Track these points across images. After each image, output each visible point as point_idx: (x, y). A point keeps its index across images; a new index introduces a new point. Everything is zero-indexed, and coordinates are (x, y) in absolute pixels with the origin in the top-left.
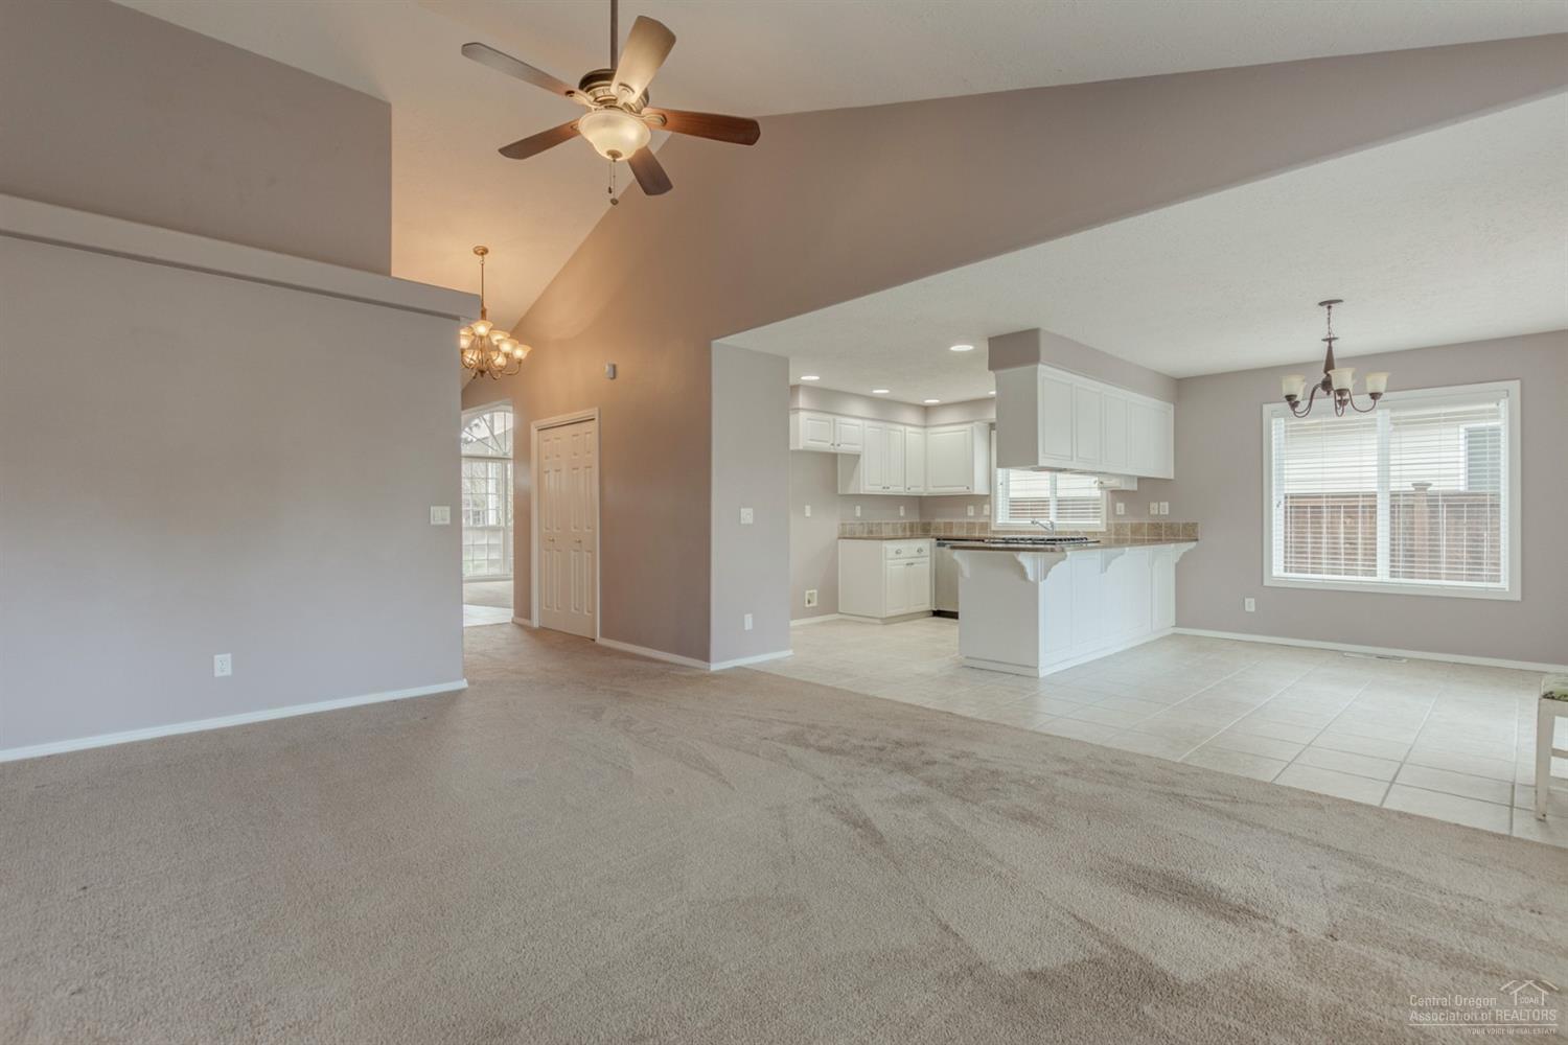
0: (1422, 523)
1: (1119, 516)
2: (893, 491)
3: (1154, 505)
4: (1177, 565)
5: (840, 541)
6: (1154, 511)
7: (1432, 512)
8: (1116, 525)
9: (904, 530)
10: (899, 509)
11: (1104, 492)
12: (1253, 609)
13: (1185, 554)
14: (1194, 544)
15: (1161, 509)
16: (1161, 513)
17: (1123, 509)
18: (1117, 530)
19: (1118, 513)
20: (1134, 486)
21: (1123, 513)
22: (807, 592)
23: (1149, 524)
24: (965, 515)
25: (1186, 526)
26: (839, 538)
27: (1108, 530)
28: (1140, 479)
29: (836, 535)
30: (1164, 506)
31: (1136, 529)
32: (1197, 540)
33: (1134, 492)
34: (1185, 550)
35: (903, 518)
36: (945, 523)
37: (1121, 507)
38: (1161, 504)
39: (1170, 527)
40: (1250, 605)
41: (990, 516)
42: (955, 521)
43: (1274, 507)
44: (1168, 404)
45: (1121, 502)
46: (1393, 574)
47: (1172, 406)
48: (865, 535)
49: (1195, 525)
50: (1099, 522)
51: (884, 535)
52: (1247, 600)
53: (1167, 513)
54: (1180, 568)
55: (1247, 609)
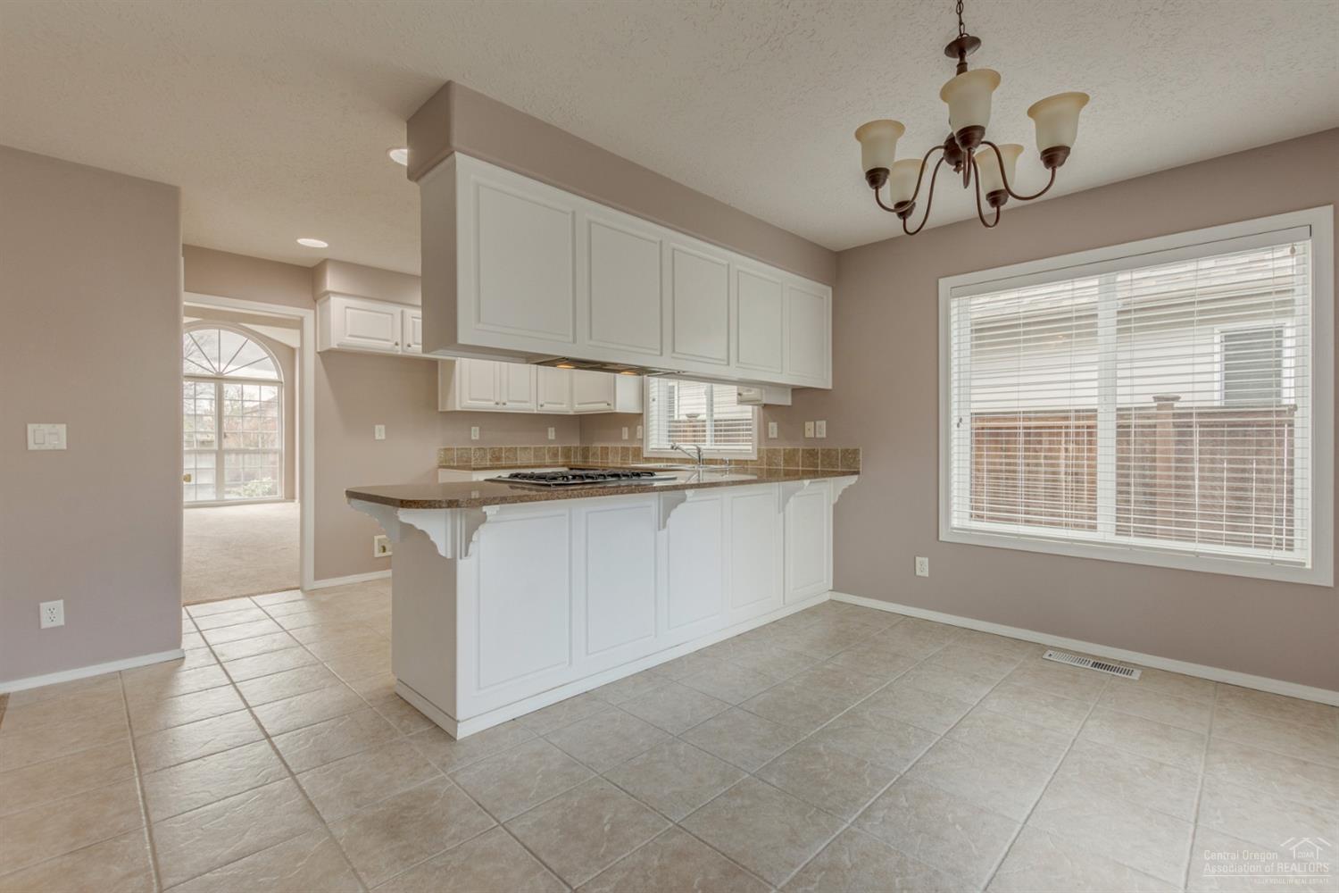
0: (1166, 452)
1: (771, 439)
2: (512, 407)
3: (809, 425)
4: (835, 506)
5: (440, 471)
6: (809, 434)
7: (1180, 434)
8: (768, 451)
9: (555, 455)
10: (547, 431)
11: (756, 407)
12: (926, 574)
13: (845, 491)
14: (853, 480)
15: (816, 430)
16: (818, 436)
17: (776, 429)
18: (768, 458)
19: (770, 436)
20: (787, 400)
21: (775, 436)
22: (376, 538)
23: (803, 450)
24: (620, 438)
25: (846, 452)
26: (441, 467)
27: (759, 458)
28: (797, 391)
29: (435, 462)
30: (820, 427)
31: (790, 456)
32: (857, 473)
33: (789, 406)
34: (845, 486)
35: (551, 442)
36: (602, 447)
37: (773, 428)
38: (818, 423)
39: (828, 454)
40: (923, 567)
41: (642, 440)
42: (610, 445)
43: (954, 428)
44: (824, 287)
45: (774, 421)
46: (1120, 531)
47: (830, 290)
48: (488, 464)
49: (856, 452)
50: (750, 448)
51: (519, 463)
52: (918, 559)
53: (824, 436)
54: (838, 509)
55: (918, 573)
